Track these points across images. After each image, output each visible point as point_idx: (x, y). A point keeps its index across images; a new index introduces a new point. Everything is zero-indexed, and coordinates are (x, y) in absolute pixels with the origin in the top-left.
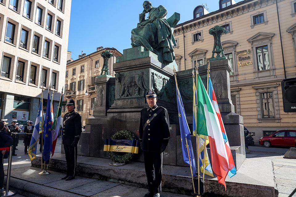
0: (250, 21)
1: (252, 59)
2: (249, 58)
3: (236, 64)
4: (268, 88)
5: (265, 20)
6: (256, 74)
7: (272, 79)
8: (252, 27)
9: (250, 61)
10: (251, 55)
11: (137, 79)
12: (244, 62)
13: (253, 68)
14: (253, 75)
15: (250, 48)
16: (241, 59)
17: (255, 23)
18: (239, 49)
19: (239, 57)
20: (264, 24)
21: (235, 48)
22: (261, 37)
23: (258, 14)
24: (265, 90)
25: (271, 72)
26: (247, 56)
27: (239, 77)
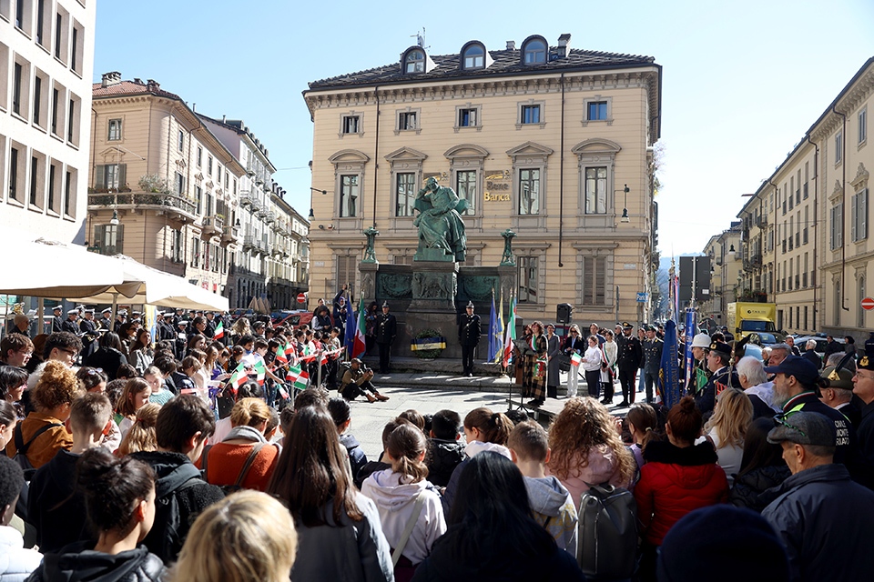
0: (515, 114)
1: (510, 190)
2: (505, 187)
3: (481, 193)
4: (532, 249)
5: (542, 120)
6: (516, 220)
7: (541, 233)
8: (518, 127)
9: (508, 194)
10: (510, 184)
11: (440, 283)
12: (496, 194)
13: (510, 207)
14: (509, 221)
15: (510, 168)
16: (491, 186)
17: (523, 121)
18: (489, 166)
19: (488, 183)
20: (538, 127)
21: (482, 163)
22: (530, 151)
23: (530, 103)
24: (527, 253)
25: (540, 220)
26: (503, 183)
27: (484, 221)
